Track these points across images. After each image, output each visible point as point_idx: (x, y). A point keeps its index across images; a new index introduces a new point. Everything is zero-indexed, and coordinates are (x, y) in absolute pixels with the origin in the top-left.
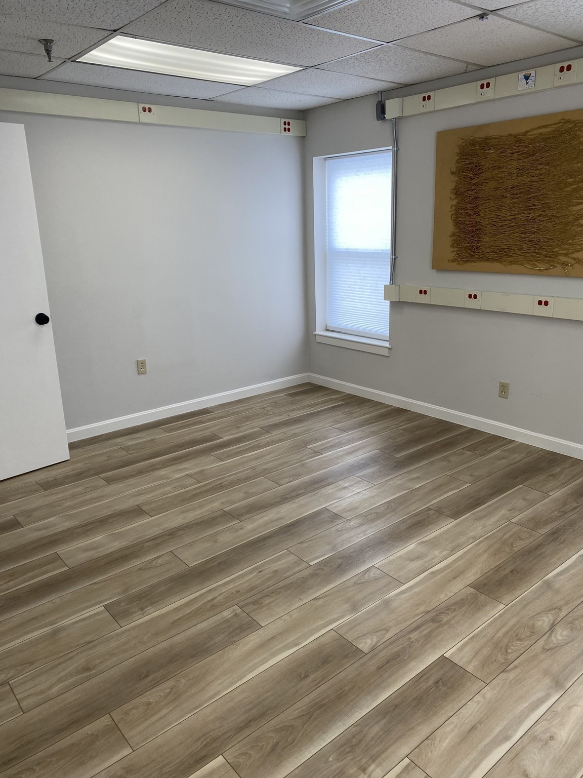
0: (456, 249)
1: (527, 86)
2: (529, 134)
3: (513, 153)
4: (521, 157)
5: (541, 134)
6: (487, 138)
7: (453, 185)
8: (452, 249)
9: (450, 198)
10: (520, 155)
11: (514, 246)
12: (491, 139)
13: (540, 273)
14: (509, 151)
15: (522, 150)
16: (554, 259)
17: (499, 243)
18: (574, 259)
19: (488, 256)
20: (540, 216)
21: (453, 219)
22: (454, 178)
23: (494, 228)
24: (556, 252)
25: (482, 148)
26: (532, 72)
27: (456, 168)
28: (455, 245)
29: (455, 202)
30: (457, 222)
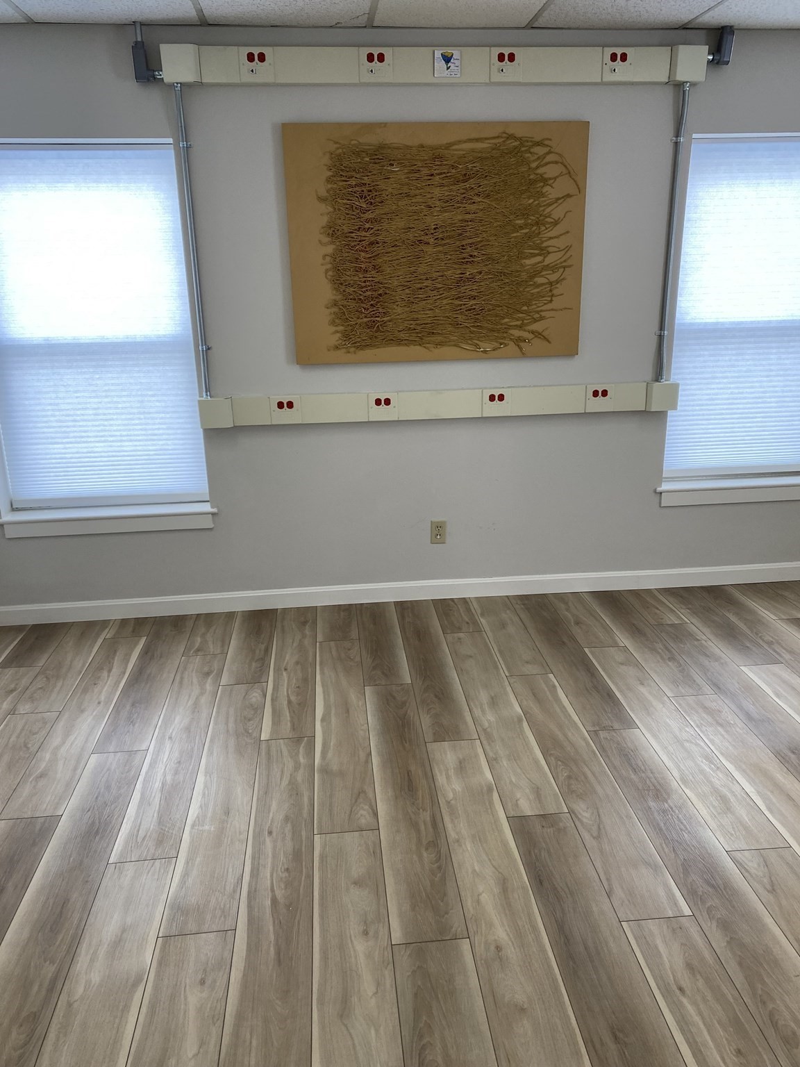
0: (341, 328)
1: (447, 72)
2: (454, 147)
3: (432, 175)
4: (444, 182)
5: (473, 150)
6: (382, 147)
7: (325, 220)
8: (334, 329)
9: (320, 241)
10: (443, 179)
11: (442, 318)
12: (389, 148)
13: (485, 356)
14: (425, 171)
15: (446, 171)
16: (505, 335)
17: (420, 316)
18: (533, 332)
19: (402, 335)
20: (480, 273)
21: (329, 277)
22: (325, 208)
23: (407, 291)
24: (506, 324)
25: (377, 161)
26: (456, 53)
27: (328, 192)
28: (337, 321)
29: (330, 249)
30: (338, 282)
